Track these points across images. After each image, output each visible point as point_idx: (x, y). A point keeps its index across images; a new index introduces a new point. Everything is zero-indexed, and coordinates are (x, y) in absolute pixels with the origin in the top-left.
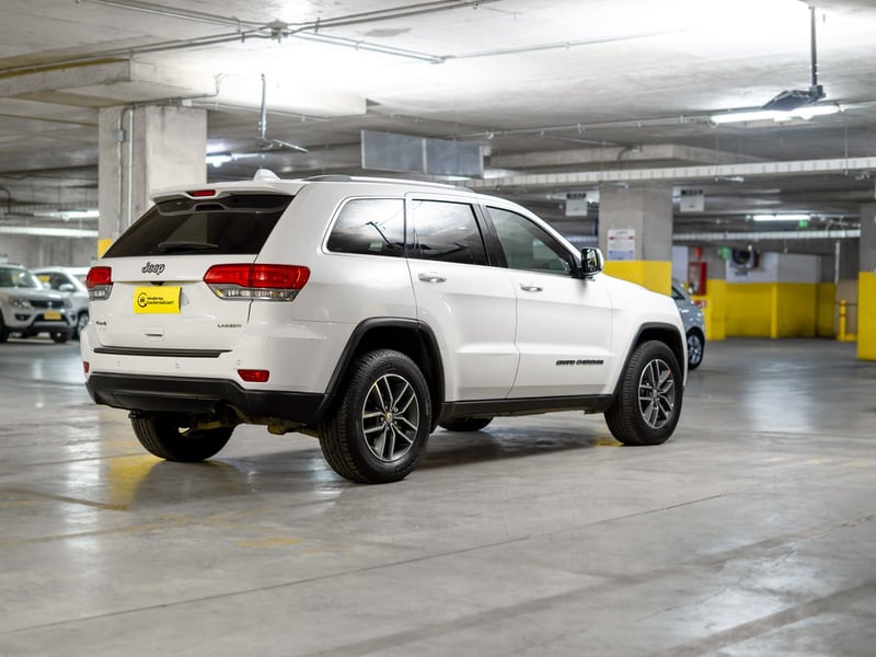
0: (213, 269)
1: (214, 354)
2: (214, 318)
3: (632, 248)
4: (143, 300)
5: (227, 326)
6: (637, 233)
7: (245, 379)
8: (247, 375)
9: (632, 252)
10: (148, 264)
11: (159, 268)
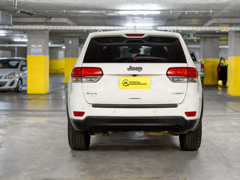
0: (169, 69)
1: (175, 106)
2: (171, 90)
3: (41, 51)
4: (126, 83)
5: (177, 94)
6: (42, 46)
7: (188, 116)
8: (189, 114)
9: (40, 52)
10: (130, 67)
11: (140, 69)
